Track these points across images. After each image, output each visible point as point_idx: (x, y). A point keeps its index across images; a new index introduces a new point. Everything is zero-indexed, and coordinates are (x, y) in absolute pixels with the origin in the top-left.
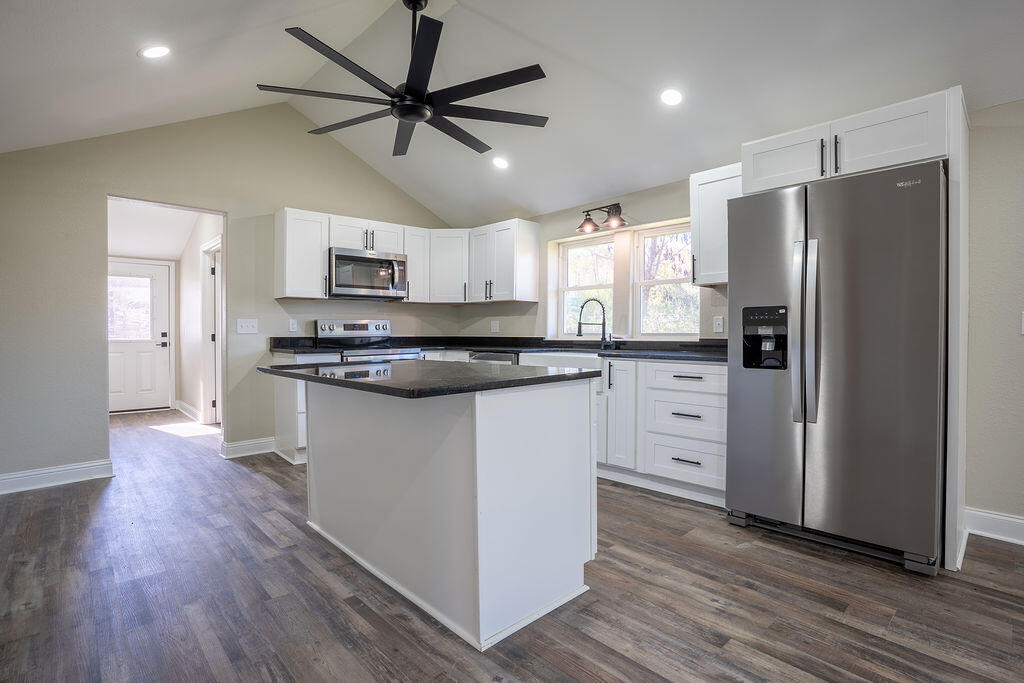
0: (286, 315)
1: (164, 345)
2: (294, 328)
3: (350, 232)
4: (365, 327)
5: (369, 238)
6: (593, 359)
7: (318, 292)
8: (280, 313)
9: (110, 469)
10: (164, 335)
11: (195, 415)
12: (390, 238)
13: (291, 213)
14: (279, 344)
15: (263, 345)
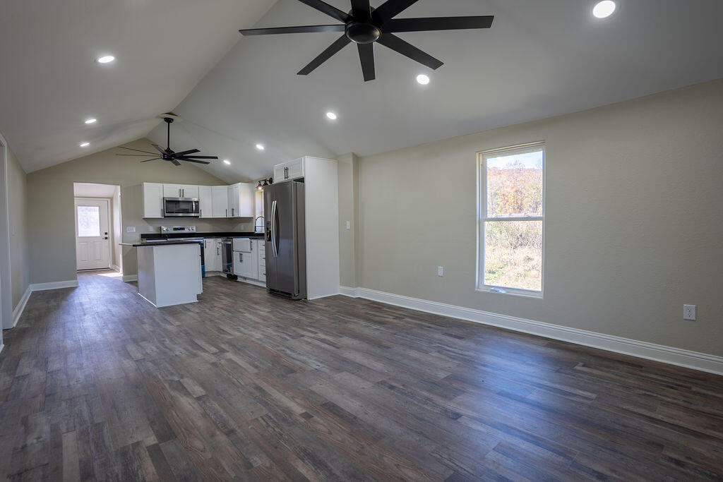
0: (147, 224)
1: (106, 238)
2: (151, 230)
3: (172, 191)
4: (183, 229)
5: (181, 192)
6: (247, 241)
7: (159, 215)
8: (146, 224)
9: (78, 284)
10: (106, 234)
11: (119, 270)
12: (192, 192)
13: (146, 185)
14: (143, 236)
15: (138, 237)
